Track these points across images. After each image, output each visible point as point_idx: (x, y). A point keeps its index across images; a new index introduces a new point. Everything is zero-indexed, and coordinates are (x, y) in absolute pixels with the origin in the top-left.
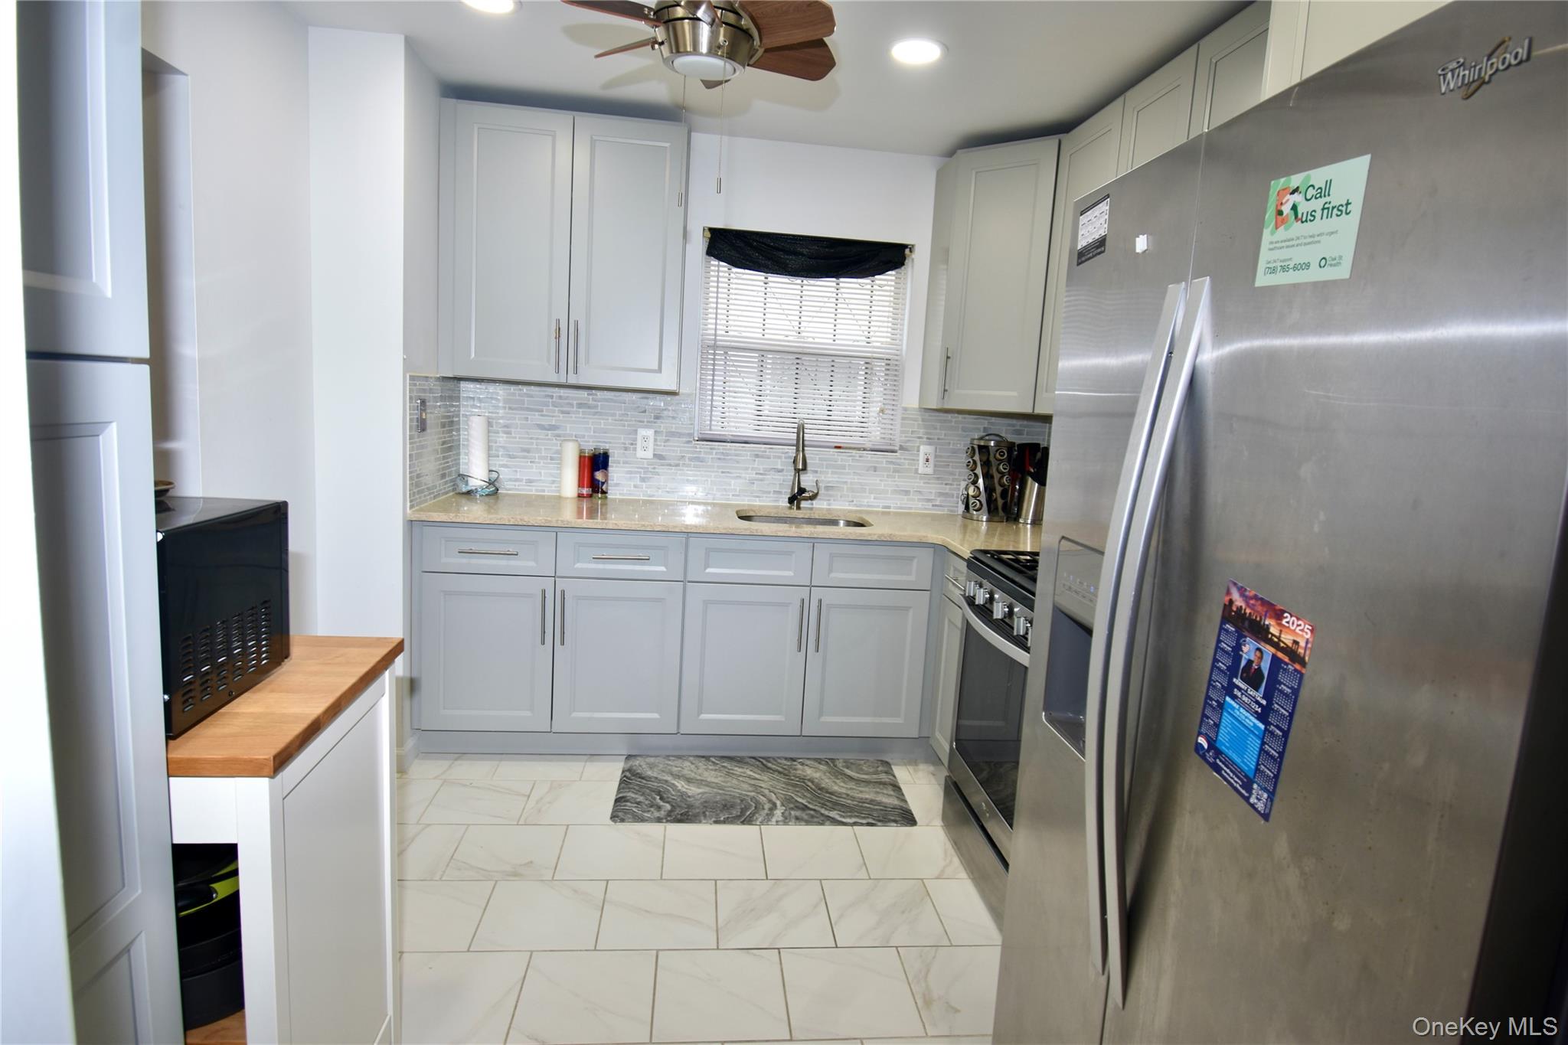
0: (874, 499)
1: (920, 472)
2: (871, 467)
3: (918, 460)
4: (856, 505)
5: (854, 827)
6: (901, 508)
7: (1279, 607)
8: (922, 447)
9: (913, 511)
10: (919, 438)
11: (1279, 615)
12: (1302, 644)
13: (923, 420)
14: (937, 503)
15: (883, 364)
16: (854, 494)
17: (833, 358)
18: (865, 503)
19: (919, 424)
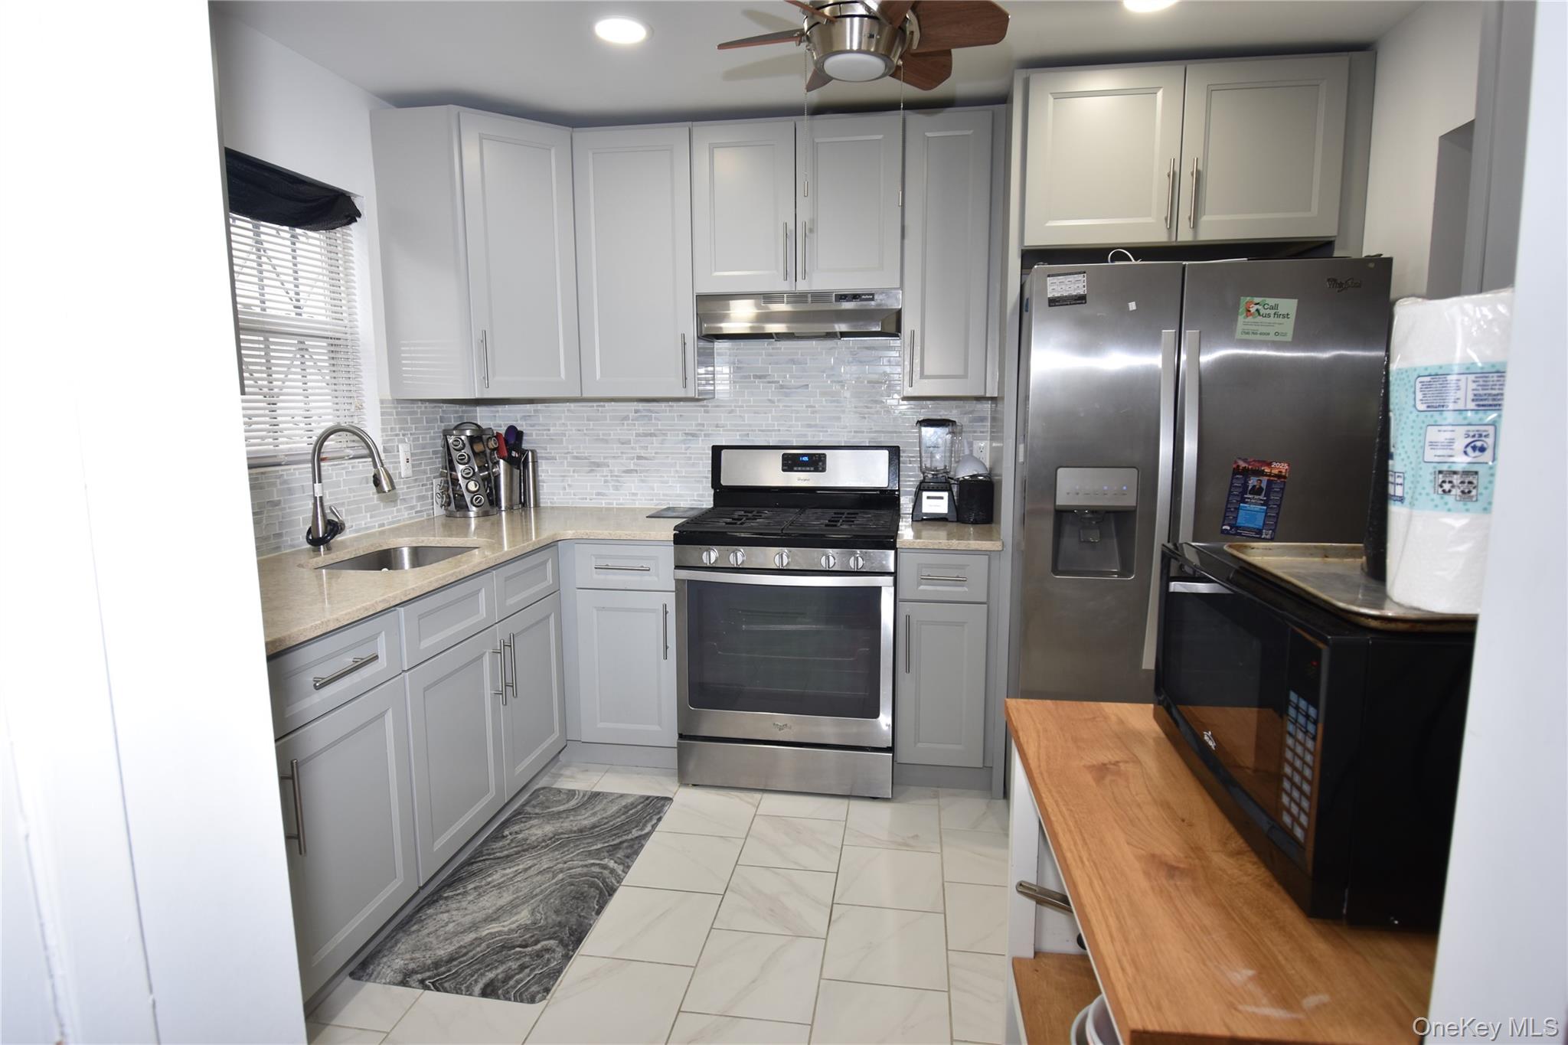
0: (371, 517)
1: (403, 476)
2: (363, 478)
3: (399, 462)
4: (357, 531)
5: (656, 830)
6: (393, 523)
7: (1269, 461)
8: (400, 446)
9: (402, 524)
10: (397, 435)
11: (1269, 465)
12: (1284, 471)
13: (398, 414)
14: (419, 509)
15: (325, 344)
16: (352, 516)
17: (302, 339)
18: (363, 526)
19: (395, 419)
